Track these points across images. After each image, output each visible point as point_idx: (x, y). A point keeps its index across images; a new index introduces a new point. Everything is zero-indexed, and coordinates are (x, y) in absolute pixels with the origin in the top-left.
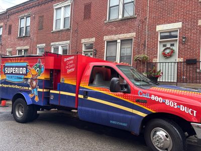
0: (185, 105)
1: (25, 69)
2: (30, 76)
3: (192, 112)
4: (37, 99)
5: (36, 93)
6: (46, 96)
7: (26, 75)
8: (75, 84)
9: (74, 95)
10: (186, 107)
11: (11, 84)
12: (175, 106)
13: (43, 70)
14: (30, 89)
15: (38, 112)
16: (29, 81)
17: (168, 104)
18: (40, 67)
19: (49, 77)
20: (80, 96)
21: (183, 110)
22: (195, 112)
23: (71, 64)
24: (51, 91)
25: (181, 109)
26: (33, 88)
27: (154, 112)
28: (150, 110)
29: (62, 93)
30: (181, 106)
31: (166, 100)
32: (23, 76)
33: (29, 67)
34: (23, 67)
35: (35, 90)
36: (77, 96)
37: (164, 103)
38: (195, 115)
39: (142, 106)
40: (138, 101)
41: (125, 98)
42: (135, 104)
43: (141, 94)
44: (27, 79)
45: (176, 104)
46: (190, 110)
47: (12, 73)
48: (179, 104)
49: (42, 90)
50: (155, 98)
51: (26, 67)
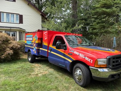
0: (88, 57)
3: (91, 61)
4: (35, 52)
6: (38, 51)
7: (32, 41)
8: (47, 45)
9: (47, 50)
11: (28, 45)
13: (37, 38)
14: (33, 47)
16: (33, 43)
17: (81, 56)
18: (36, 37)
19: (40, 42)
20: (49, 51)
22: (92, 61)
23: (46, 35)
24: (40, 49)
26: (34, 47)
27: (75, 60)
28: (73, 59)
30: (86, 57)
31: (80, 54)
32: (31, 42)
34: (31, 37)
38: (92, 62)
39: (70, 57)
40: (69, 54)
42: (68, 55)
43: (71, 50)
45: (84, 56)
46: (90, 59)
47: (28, 40)
49: (36, 48)
50: (76, 53)
51: (32, 37)
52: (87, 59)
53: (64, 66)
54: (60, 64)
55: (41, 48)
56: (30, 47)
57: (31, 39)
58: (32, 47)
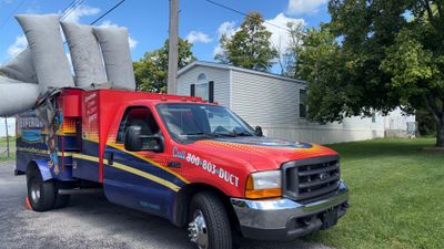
0: (226, 168)
3: (234, 180)
4: (56, 170)
5: (55, 159)
6: (67, 164)
7: (43, 129)
8: (97, 141)
9: (96, 159)
10: (226, 172)
11: (27, 145)
12: (213, 170)
13: (62, 119)
14: (49, 152)
15: (60, 191)
16: (47, 139)
17: (205, 168)
18: (59, 114)
19: (74, 131)
20: (106, 162)
21: (223, 177)
22: (237, 178)
23: (92, 107)
24: (75, 155)
25: (220, 175)
26: (52, 151)
27: (188, 182)
28: (183, 179)
29: (85, 157)
30: (221, 170)
31: (204, 161)
35: (54, 154)
36: (101, 161)
37: (200, 166)
38: (236, 185)
39: (174, 173)
40: (169, 165)
41: (156, 161)
42: (167, 170)
43: (176, 152)
44: (44, 135)
45: (215, 166)
46: (231, 176)
48: (218, 167)
49: (60, 154)
50: (191, 158)
52: (223, 175)
53: (157, 207)
54: (145, 204)
55: (77, 152)
56: (35, 151)
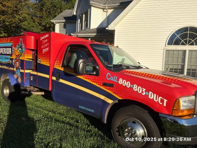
1: (10, 49)
2: (14, 57)
3: (162, 101)
8: (49, 65)
10: (155, 95)
11: (2, 64)
12: (143, 92)
13: (24, 50)
14: (15, 69)
17: (136, 90)
18: (21, 47)
19: (31, 58)
20: (54, 78)
21: (152, 98)
22: (165, 101)
23: (46, 43)
24: (32, 72)
25: (150, 97)
26: (17, 69)
28: (116, 95)
29: (39, 74)
30: (150, 92)
31: (135, 85)
32: (9, 57)
33: (13, 48)
34: (9, 47)
35: (18, 70)
36: (51, 77)
37: (131, 88)
38: (165, 105)
39: (108, 90)
40: (105, 85)
41: (93, 82)
42: (102, 88)
43: (109, 77)
44: (12, 59)
45: (144, 90)
46: (160, 98)
47: (2, 54)
48: (148, 90)
49: (22, 71)
50: (122, 82)
51: (11, 47)
52: (152, 96)
53: (92, 111)
54: (83, 108)
56: (6, 68)
57: (9, 51)
58: (12, 69)
